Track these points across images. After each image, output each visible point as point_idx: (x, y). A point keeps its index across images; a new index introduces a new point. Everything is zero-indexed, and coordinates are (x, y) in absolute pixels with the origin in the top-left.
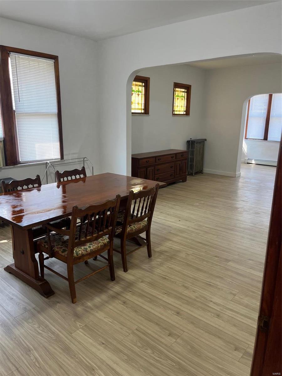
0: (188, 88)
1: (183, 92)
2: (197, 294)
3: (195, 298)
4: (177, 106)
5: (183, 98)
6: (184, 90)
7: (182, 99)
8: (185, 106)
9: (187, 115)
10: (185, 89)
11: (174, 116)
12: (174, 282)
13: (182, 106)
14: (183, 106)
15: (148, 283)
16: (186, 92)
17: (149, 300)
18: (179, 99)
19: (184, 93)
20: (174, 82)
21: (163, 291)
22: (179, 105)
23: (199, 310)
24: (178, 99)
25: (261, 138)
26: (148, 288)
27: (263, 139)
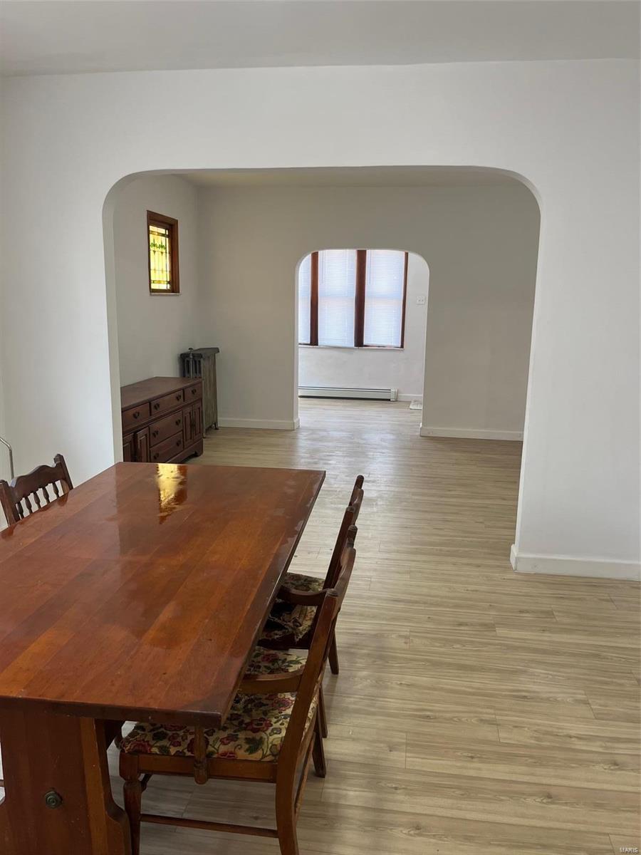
0: (171, 227)
1: (163, 235)
2: (526, 729)
3: (537, 742)
4: (155, 270)
5: (164, 251)
6: (164, 230)
7: (162, 253)
8: (168, 270)
9: (173, 292)
10: (166, 230)
11: (154, 295)
12: (455, 719)
13: (162, 271)
14: (165, 269)
15: (407, 744)
16: (168, 236)
17: (458, 792)
18: (156, 253)
19: (164, 238)
20: (148, 211)
21: (459, 754)
22: (157, 269)
23: (573, 767)
24: (154, 252)
25: (305, 342)
26: (420, 760)
27: (309, 343)
